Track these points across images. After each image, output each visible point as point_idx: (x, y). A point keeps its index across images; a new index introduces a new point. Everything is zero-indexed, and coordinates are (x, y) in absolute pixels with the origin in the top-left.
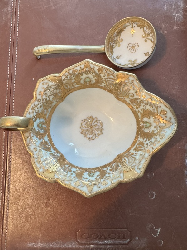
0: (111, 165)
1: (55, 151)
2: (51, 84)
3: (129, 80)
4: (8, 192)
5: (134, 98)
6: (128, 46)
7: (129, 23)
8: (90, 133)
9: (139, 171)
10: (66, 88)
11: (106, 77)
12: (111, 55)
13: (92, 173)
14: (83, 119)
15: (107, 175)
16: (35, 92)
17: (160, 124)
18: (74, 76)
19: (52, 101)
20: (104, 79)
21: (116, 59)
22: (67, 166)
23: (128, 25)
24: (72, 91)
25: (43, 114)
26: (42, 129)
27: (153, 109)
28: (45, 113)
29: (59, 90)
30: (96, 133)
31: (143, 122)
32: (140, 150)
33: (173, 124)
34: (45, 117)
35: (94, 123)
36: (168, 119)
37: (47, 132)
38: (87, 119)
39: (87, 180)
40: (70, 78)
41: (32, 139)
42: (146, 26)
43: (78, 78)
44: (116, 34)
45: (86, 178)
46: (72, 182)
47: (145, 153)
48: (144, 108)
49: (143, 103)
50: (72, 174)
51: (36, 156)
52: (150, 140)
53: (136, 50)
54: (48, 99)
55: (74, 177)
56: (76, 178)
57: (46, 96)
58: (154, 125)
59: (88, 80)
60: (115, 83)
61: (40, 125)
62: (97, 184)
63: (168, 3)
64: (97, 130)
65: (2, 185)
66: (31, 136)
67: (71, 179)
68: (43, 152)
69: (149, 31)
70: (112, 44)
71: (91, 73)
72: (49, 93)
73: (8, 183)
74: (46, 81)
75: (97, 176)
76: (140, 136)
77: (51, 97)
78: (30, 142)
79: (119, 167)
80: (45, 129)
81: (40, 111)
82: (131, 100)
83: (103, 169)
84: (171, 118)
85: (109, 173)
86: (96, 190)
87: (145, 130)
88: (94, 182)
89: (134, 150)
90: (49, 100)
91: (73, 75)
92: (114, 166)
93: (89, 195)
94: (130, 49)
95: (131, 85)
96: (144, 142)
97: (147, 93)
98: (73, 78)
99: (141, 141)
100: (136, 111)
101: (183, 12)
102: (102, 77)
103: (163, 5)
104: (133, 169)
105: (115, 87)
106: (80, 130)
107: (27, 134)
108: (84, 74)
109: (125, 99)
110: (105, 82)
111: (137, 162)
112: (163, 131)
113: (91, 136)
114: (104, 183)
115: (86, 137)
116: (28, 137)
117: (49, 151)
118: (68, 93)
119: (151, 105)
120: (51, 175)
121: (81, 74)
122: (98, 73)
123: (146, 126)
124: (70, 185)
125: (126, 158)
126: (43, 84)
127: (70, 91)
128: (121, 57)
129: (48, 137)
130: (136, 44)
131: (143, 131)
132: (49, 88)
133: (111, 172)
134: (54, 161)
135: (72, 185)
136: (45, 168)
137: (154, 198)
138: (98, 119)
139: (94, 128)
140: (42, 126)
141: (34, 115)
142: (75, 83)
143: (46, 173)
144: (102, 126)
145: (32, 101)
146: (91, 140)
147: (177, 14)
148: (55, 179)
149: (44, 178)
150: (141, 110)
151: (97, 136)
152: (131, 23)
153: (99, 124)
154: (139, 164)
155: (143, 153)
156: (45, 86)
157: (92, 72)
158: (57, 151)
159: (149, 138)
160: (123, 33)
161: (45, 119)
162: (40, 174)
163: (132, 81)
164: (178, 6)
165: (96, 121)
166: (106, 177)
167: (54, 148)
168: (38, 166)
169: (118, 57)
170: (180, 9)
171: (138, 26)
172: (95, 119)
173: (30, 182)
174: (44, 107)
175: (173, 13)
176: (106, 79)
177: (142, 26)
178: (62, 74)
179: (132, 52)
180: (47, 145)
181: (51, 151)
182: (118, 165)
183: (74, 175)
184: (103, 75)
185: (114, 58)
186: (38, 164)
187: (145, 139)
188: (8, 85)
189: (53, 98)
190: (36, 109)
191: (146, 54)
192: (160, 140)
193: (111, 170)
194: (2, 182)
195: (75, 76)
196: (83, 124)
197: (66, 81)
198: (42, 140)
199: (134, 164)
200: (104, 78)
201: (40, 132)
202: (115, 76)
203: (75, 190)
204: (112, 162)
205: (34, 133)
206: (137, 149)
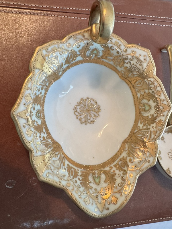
0: (49, 137)
1: (65, 69)
2: (145, 65)
3: (150, 157)
4: (11, 11)
5: (129, 163)
8: (82, 109)
9: (45, 175)
10: (137, 83)
11: (152, 130)
13: (39, 115)
14: (97, 101)
15: (38, 134)
16: (136, 46)
17: (100, 195)
19: (124, 66)
20: (149, 127)
22: (47, 84)
24: (132, 89)
25: (108, 55)
26: (91, 54)
27: (117, 187)
28: (109, 57)
29: (136, 74)
30: (83, 116)
31: (99, 174)
32: (69, 174)
33: (101, 212)
34: (104, 57)
35: (93, 114)
36: (107, 206)
37: (86, 60)
38: (97, 106)
39: (32, 110)
40: (151, 87)
41: (81, 42)
43: (149, 97)
45: (34, 109)
46: (29, 91)
47: (67, 181)
48: (117, 175)
49: (124, 174)
50: (39, 91)
51: (61, 45)
52: (81, 186)
54: (127, 61)
55: (36, 94)
56: (35, 96)
57: (130, 59)
58: (98, 188)
59: (147, 108)
60: (145, 140)
61: (95, 52)
62: (28, 123)
64: (85, 117)
65: (20, 4)
66: (85, 40)
67: (33, 91)
68: (65, 55)
71: (156, 112)
72: (134, 62)
73: (22, 12)
74: (148, 59)
75: (37, 122)
76: (84, 170)
77: (128, 66)
78: (78, 39)
79: (49, 149)
80: (90, 57)
81: (112, 51)
82: (124, 159)
83: (44, 128)
84: (108, 209)
85: (40, 137)
86: (21, 122)
87: (91, 177)
88: (30, 119)
89: (68, 165)
90: (124, 63)
91: (154, 91)
92: (48, 141)
93: (15, 114)
94: (171, 152)
95: (144, 160)
96: (78, 177)
97: (136, 179)
98: (151, 91)
99: (78, 173)
100: (111, 164)
102: (152, 125)
104: (48, 167)
105: (139, 140)
106: (85, 98)
107: (87, 35)
108: (155, 104)
109: (126, 151)
110: (145, 127)
111: (55, 171)
112: (93, 202)
113: (78, 110)
114: (30, 132)
115: (77, 104)
116: (84, 36)
117: (65, 62)
118: (130, 85)
119: (121, 184)
120: (38, 65)
121: (156, 100)
122: (156, 120)
123: (96, 177)
124: (26, 89)
125: (59, 156)
126: (145, 56)
127: (132, 86)
128: (162, 141)
129: (80, 61)
131: (89, 174)
132: (139, 63)
133: (42, 139)
134: (55, 69)
135: (27, 91)
136: (47, 58)
137: (7, 186)
138: (97, 118)
139: (87, 113)
140: (93, 54)
141: (108, 45)
142: (142, 93)
143: (40, 58)
144: (90, 123)
145: (125, 42)
146: (73, 111)
148: (33, 69)
149: (35, 55)
150: (114, 171)
151: (79, 117)
153: (92, 119)
154: (53, 174)
155: (66, 178)
156: (142, 58)
157: (158, 114)
158: (64, 71)
159: (83, 183)
161: (102, 57)
162: (40, 51)
163: (149, 161)
165: (95, 115)
166: (36, 134)
167: (67, 68)
168: (50, 49)
169: (163, 138)
172: (97, 115)
173: (24, 38)
174: (117, 56)
176: (149, 130)
178: (156, 78)
180: (72, 59)
181: (65, 64)
182: (50, 147)
183: (38, 93)
184: (154, 127)
186: (52, 49)
187: (81, 178)
188: (133, 16)
189: (127, 67)
190: (115, 47)
191: (168, 170)
192: (83, 199)
193: (44, 137)
194: (23, 4)
195: (153, 93)
196: (92, 101)
197: (147, 82)
198: (78, 53)
199: (52, 168)
200: (151, 127)
201: (88, 52)
202: (154, 141)
203: (21, 96)
204: (52, 138)
205: (88, 44)
206: (69, 169)
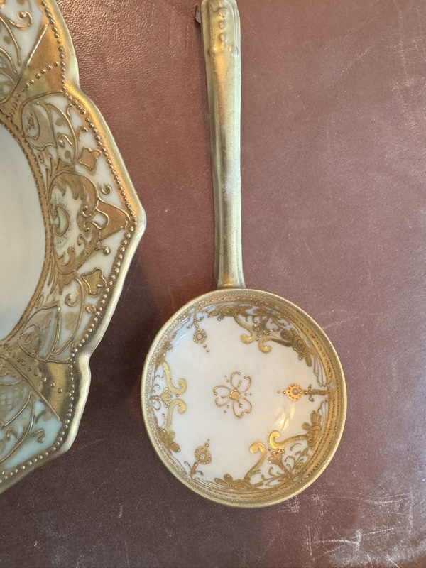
2: (26, 39)
3: (46, 419)
6: (243, 374)
7: (325, 380)
11: (64, 309)
12: (206, 311)
18: (67, 154)
21: (193, 329)
23: (317, 376)
40: (59, 135)
42: (310, 452)
43: (63, 176)
44: (288, 328)
53: (224, 408)
59: (63, 223)
63: (400, 510)
69: (291, 462)
70: (250, 311)
71: (82, 238)
91: (71, 150)
94: (228, 385)
95: (22, 430)
98: (61, 153)
101: (366, 563)
102: (65, 292)
103: (393, 493)
110: (51, 299)
128: (199, 347)
130: (246, 406)
147: (358, 544)
152: (325, 389)
156: (10, 12)
160: (291, 353)
163: (40, 436)
164: (388, 547)
170: (378, 553)
171: (314, 415)
175: (366, 531)
177: (312, 430)
178: (80, 97)
179: (218, 390)
184: (73, 297)
185: (195, 322)
191: (202, 451)
200: (62, 299)
